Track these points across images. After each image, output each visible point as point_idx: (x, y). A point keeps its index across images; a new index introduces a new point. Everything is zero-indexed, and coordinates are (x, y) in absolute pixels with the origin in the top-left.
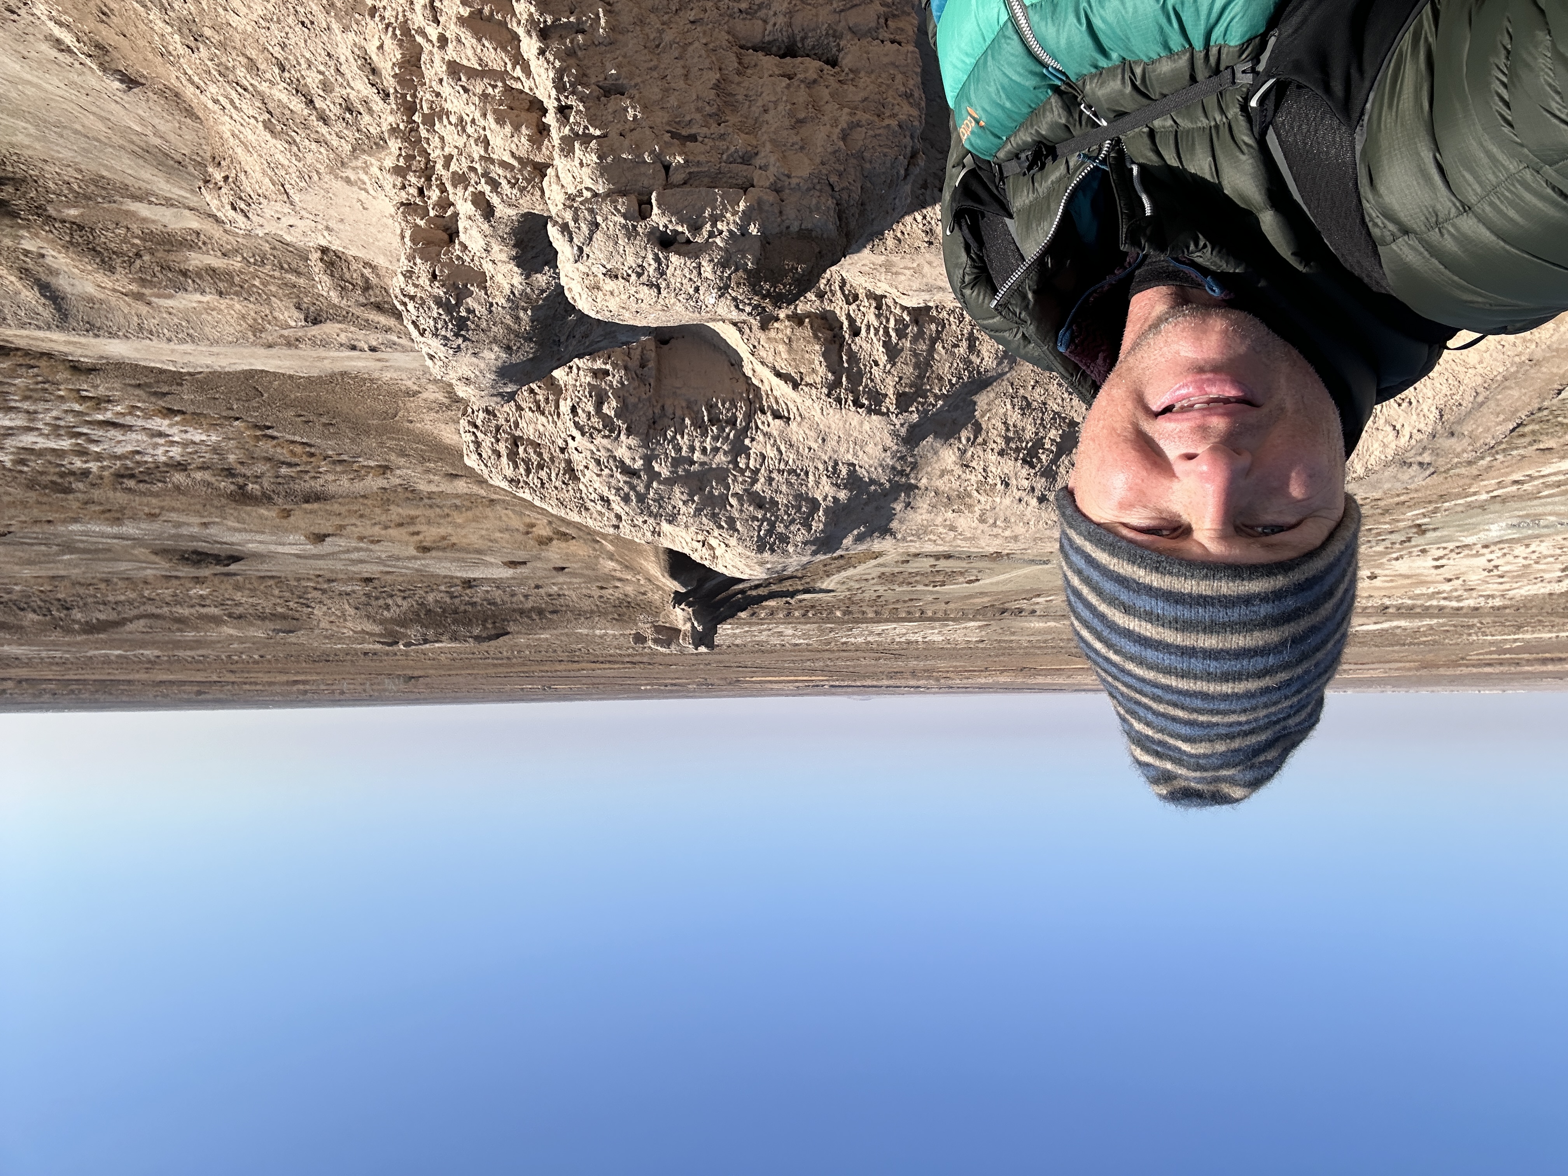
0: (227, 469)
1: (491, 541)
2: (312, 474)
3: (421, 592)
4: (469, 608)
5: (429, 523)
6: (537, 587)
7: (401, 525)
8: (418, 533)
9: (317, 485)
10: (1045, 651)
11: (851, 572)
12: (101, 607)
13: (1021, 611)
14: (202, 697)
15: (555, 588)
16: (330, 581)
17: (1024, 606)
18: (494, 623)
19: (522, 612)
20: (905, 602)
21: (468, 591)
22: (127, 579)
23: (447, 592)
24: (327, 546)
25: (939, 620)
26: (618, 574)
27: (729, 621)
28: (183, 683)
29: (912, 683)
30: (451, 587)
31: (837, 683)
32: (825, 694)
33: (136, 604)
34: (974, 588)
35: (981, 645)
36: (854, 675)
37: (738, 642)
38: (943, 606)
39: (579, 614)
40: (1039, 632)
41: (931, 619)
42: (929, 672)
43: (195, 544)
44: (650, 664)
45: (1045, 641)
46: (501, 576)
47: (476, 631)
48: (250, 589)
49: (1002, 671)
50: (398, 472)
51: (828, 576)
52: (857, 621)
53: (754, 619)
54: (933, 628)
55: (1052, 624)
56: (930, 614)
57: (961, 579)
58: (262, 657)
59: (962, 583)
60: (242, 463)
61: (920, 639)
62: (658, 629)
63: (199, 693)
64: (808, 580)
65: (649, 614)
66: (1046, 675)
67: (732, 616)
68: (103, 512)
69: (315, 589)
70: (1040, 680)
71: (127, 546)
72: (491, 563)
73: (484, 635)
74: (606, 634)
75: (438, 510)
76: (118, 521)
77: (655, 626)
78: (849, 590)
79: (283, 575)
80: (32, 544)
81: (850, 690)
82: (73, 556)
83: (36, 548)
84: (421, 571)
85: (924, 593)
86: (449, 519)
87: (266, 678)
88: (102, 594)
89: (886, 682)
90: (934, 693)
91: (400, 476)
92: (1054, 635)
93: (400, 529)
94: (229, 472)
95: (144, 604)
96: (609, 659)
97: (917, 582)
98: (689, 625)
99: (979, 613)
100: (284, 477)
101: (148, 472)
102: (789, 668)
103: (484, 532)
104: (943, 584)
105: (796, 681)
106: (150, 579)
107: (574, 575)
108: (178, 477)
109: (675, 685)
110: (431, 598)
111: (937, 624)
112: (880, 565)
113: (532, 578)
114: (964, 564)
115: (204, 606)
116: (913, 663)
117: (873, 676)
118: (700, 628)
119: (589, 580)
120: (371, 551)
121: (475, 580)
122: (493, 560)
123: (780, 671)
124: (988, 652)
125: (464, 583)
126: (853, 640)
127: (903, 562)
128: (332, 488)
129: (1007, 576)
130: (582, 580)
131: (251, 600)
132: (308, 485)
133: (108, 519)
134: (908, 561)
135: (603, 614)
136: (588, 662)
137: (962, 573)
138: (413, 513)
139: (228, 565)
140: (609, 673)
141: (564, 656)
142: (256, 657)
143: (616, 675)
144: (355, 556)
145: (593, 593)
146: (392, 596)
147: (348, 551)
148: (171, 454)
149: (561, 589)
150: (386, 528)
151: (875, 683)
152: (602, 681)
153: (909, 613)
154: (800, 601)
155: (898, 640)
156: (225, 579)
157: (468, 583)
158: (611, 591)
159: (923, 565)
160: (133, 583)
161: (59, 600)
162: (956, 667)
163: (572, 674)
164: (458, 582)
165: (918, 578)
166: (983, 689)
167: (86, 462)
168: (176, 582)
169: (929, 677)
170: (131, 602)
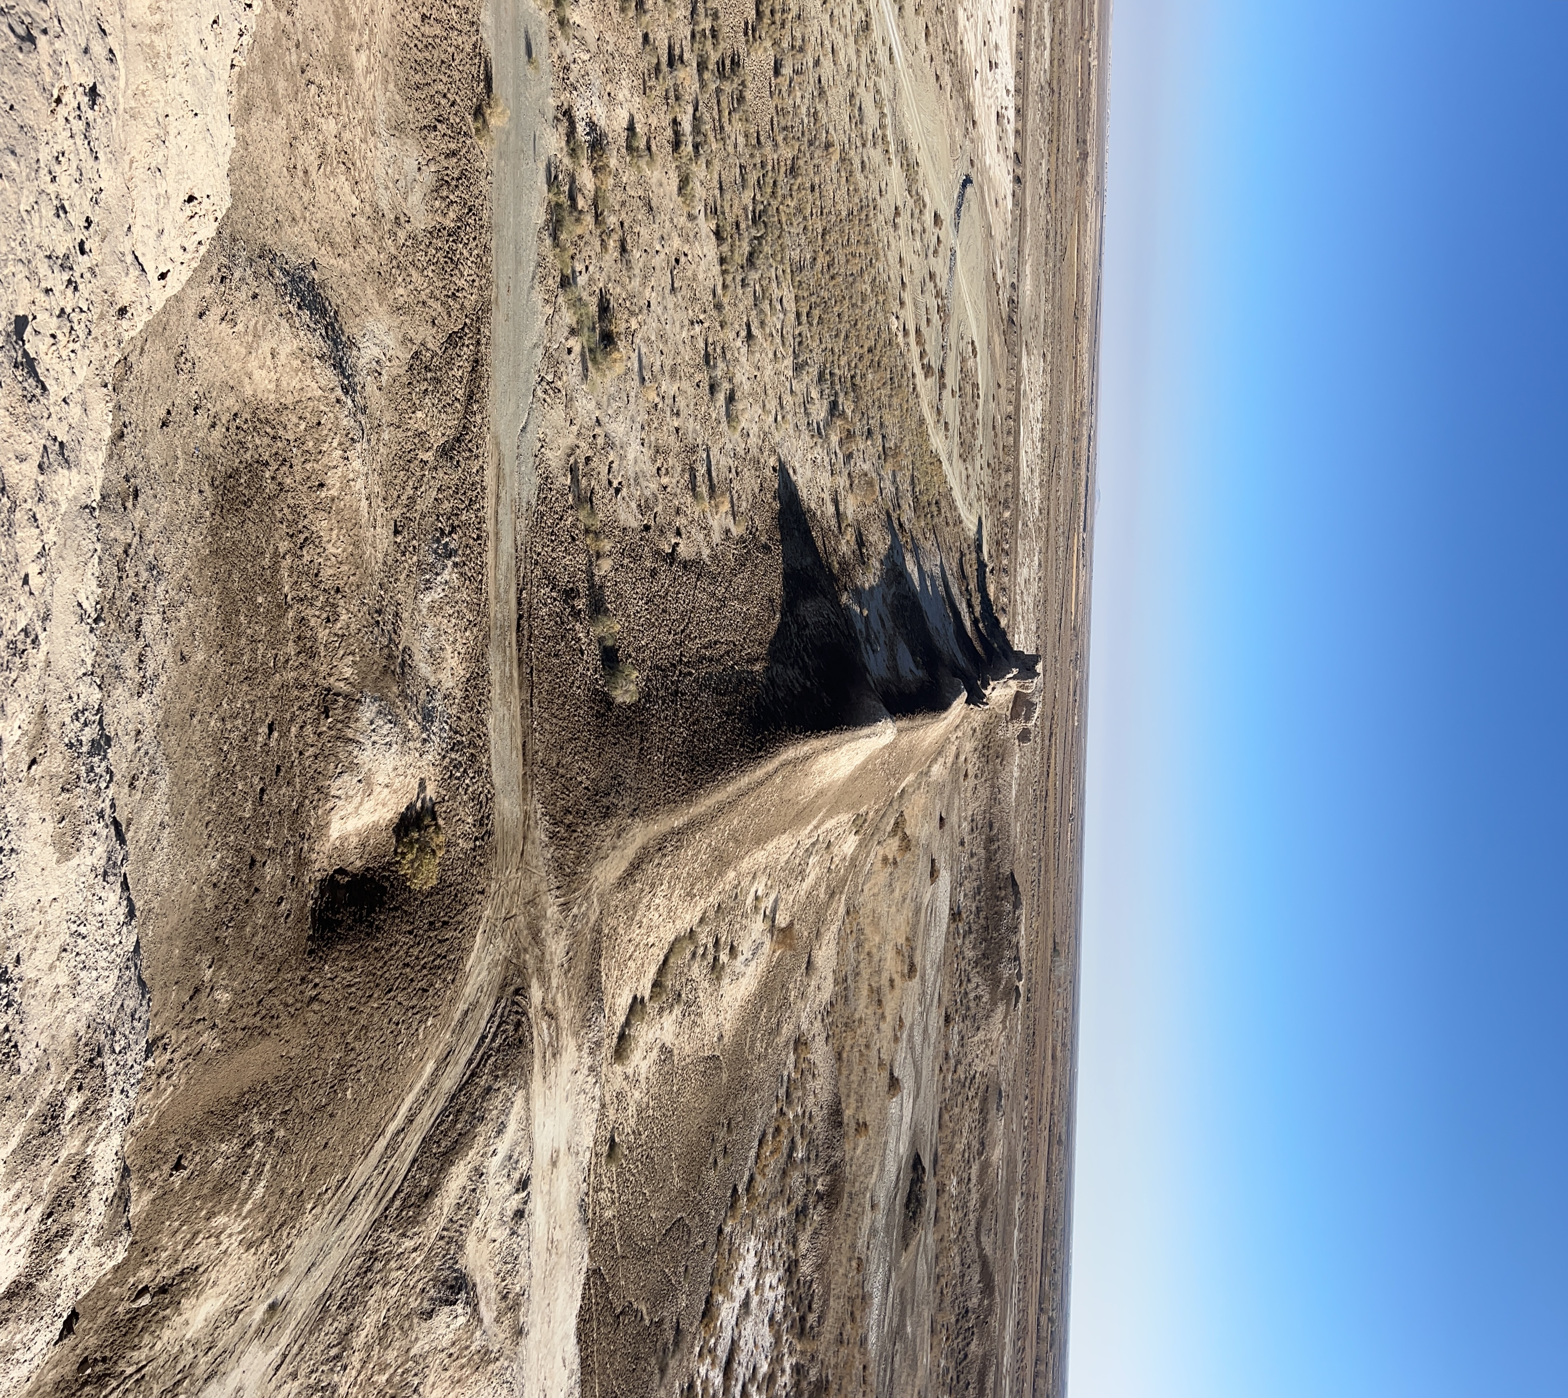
0: (797, 1215)
1: (904, 900)
2: (806, 1120)
3: (963, 963)
4: (982, 915)
5: (879, 972)
6: (962, 843)
7: (880, 1002)
8: (892, 981)
9: (819, 1115)
10: (1058, 286)
11: (957, 494)
12: (967, 1279)
13: (1011, 301)
14: (1063, 1138)
15: (965, 824)
16: (947, 1057)
17: (1007, 295)
18: (1000, 888)
19: (989, 860)
20: (996, 436)
21: (964, 916)
22: (937, 1258)
23: (964, 937)
24: (906, 1074)
25: (1018, 399)
26: (950, 760)
27: (1009, 638)
28: (1049, 1160)
29: (1085, 440)
30: (958, 934)
31: (1082, 524)
32: (1092, 538)
33: (965, 1245)
34: (982, 350)
35: (1049, 358)
36: (1074, 503)
37: (1033, 627)
38: (1002, 391)
39: (994, 799)
40: (1037, 286)
41: (1017, 408)
42: (1075, 423)
43: (897, 1208)
44: (1053, 719)
45: (1047, 283)
46: (948, 882)
47: (1008, 907)
48: (953, 1137)
49: (1077, 341)
50: (804, 1027)
51: (961, 522)
52: (1016, 495)
53: (1010, 609)
54: (1027, 408)
55: (1028, 269)
56: (1011, 408)
57: (970, 363)
58: (1027, 1098)
59: (976, 363)
60: (789, 1202)
61: (1039, 425)
62: (1015, 715)
63: (1060, 1142)
64: (966, 546)
65: (998, 725)
66: (1083, 293)
67: (1004, 633)
68: (853, 1320)
69: (955, 1071)
70: (1088, 300)
71: (897, 1275)
72: (932, 895)
73: (1013, 898)
74: (1019, 766)
75: (862, 965)
76: (865, 1298)
77: (1012, 719)
78: (979, 499)
79: (938, 1106)
80: (892, 1371)
81: (1089, 511)
82: (908, 1323)
83: (896, 1366)
84: (939, 967)
85: (986, 411)
86: (874, 950)
87: (1048, 1085)
88: (953, 1279)
89: (1083, 471)
90: (1096, 421)
91: (811, 1023)
92: (1041, 271)
93: (884, 1003)
94: (801, 1213)
95: (965, 1237)
96: (1045, 761)
97: (972, 417)
98: (1011, 682)
99: (1012, 350)
100: (809, 1151)
101: (798, 1301)
102: (1064, 575)
103: (893, 909)
104: (976, 386)
105: (1077, 567)
106: (938, 1236)
107: (949, 807)
108: (806, 1268)
109: (1075, 692)
110: (970, 954)
111: (1023, 403)
112: (950, 459)
113: (951, 850)
114: (952, 355)
115: (969, 1179)
116: (1065, 439)
117: (1076, 484)
118: (1015, 671)
119: (956, 788)
120: (912, 1025)
121: (951, 909)
122: (929, 895)
123: (1067, 583)
124: (1057, 351)
125: (955, 920)
126: (1037, 502)
127: (947, 429)
128: (825, 1097)
129: (969, 306)
130: (956, 796)
131: (965, 1134)
132: (819, 1125)
133: (863, 1310)
134: (946, 423)
135: (995, 774)
136: (1047, 781)
137: (963, 360)
138: (865, 992)
139: (923, 1169)
140: (1060, 757)
141: (1040, 806)
142: (1026, 1103)
143: (1062, 752)
144: (918, 1039)
145: (972, 785)
146: (966, 993)
147: (912, 1049)
148: (774, 1283)
149: (965, 819)
150: (883, 1017)
151: (1083, 484)
152: (1067, 763)
153: (1009, 433)
154: (991, 557)
155: (1039, 451)
156: (940, 1163)
157: (955, 915)
158: (970, 766)
159: (951, 407)
160: (941, 1252)
161: (957, 1321)
162: (1071, 391)
163: (1058, 795)
164: (953, 926)
165: (968, 416)
166: (1094, 367)
167: (783, 1371)
168: (942, 1213)
169: (1080, 423)
170: (963, 1251)
